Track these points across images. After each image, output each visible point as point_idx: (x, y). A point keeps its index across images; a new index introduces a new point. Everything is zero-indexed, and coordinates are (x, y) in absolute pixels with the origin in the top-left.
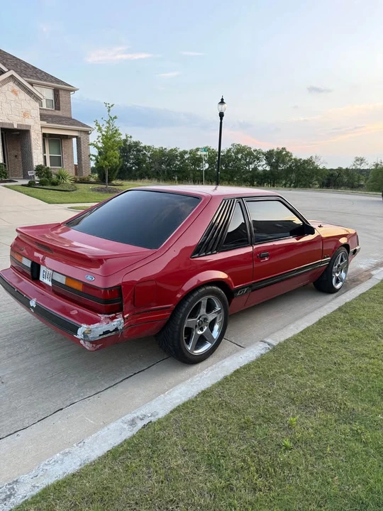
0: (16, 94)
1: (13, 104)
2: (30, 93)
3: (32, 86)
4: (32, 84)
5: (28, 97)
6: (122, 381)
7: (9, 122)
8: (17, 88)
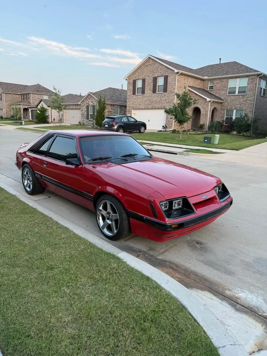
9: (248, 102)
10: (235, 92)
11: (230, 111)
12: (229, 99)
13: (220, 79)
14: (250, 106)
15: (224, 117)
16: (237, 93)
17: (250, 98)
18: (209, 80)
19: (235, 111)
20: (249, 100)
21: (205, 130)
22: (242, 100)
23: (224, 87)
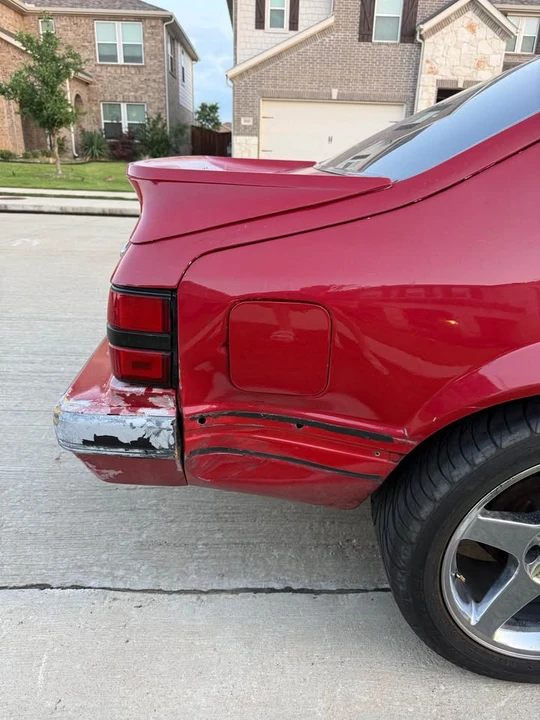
0: (473, 31)
1: (465, 48)
2: (495, 25)
3: (506, 15)
4: (505, 14)
5: (490, 33)
6: (236, 591)
7: (451, 77)
8: (477, 20)
9: (152, 84)
10: (114, 58)
11: (113, 107)
12: (104, 73)
13: (71, 16)
14: (157, 95)
15: (99, 121)
16: (121, 61)
17: (154, 77)
18: (40, 15)
19: (124, 107)
20: (154, 81)
21: (70, 154)
22: (136, 79)
23: (84, 40)
